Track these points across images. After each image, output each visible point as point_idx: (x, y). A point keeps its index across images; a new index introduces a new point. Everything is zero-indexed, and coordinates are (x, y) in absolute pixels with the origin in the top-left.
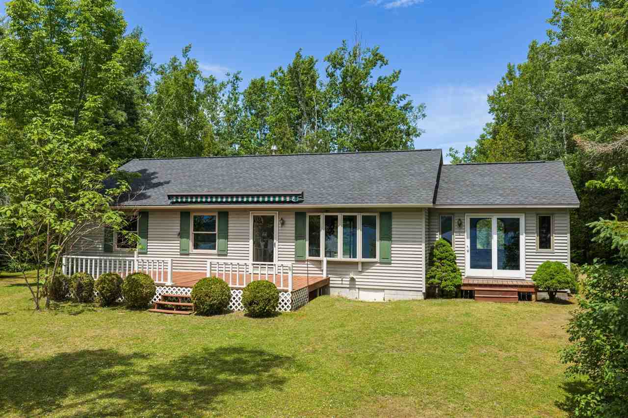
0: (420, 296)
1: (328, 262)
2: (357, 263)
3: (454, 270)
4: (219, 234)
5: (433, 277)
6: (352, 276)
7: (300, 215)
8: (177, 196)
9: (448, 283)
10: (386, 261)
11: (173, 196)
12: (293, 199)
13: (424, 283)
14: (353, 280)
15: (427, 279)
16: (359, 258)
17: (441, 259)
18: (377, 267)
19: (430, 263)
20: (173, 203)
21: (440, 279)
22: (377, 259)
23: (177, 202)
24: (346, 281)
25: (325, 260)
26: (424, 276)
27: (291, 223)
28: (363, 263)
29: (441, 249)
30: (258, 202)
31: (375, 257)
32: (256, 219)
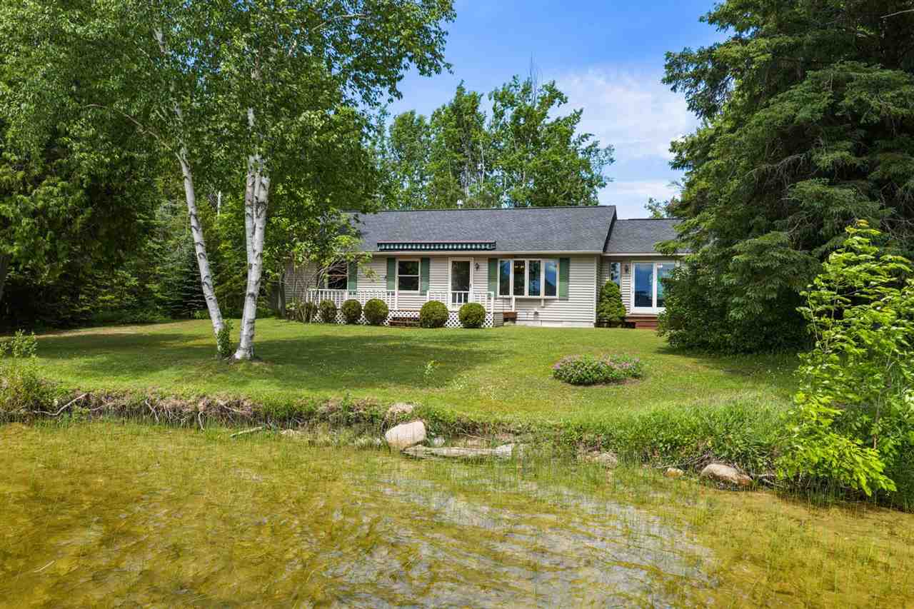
0: (592, 326)
1: (516, 300)
2: (540, 300)
3: (620, 306)
4: (422, 276)
5: (603, 311)
6: (536, 310)
7: (492, 260)
8: (385, 244)
9: (614, 315)
10: (565, 297)
11: (381, 244)
12: (488, 247)
13: (595, 315)
14: (536, 313)
15: (598, 313)
16: (542, 296)
17: (609, 297)
18: (557, 303)
19: (600, 300)
20: (381, 250)
21: (609, 312)
22: (557, 296)
23: (385, 249)
24: (531, 316)
25: (514, 297)
26: (595, 310)
27: (485, 268)
28: (545, 300)
29: (609, 289)
30: (457, 249)
31: (555, 295)
32: (454, 263)
